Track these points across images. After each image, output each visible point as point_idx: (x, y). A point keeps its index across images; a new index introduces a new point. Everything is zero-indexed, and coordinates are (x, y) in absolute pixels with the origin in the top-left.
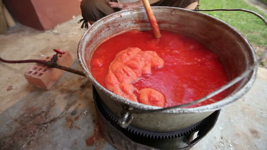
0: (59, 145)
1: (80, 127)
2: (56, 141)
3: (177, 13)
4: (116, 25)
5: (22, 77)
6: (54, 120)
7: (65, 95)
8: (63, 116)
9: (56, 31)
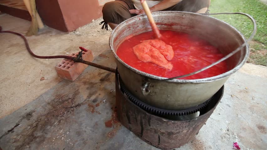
0: (84, 124)
1: (100, 112)
2: (81, 121)
3: (187, 17)
4: (136, 26)
5: (52, 70)
6: (79, 105)
7: (87, 86)
8: (86, 103)
9: (78, 33)
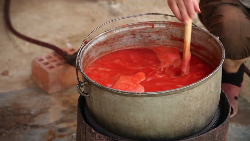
3: (212, 42)
4: (146, 34)
7: (65, 108)
